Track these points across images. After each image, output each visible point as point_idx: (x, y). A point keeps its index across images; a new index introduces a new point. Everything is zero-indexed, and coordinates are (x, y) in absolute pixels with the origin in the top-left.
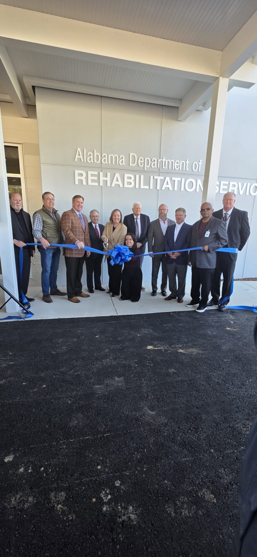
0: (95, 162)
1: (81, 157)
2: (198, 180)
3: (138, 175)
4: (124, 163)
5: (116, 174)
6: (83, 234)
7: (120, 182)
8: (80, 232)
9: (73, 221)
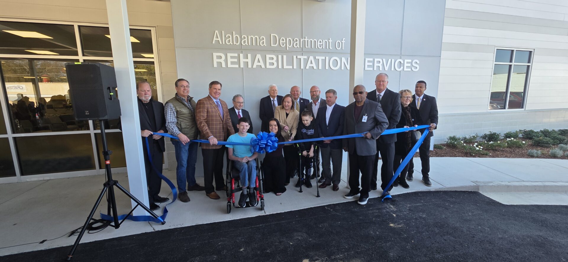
0: (234, 44)
1: (219, 39)
2: (342, 58)
3: (280, 56)
4: (265, 44)
5: (257, 55)
6: (221, 123)
7: (262, 64)
8: (217, 121)
9: (208, 110)
